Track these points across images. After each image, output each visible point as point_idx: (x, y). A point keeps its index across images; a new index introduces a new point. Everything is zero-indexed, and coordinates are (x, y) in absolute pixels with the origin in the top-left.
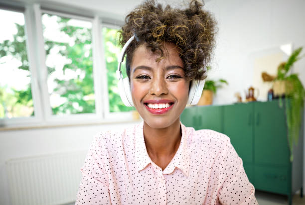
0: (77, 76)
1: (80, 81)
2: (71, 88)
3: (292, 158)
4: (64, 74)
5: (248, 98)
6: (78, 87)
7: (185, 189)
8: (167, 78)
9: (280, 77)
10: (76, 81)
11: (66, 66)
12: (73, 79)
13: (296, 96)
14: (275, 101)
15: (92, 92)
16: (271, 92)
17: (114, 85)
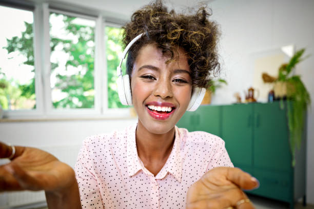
0: (78, 72)
1: (81, 77)
2: (71, 83)
3: (294, 163)
4: (66, 70)
5: (247, 98)
6: (79, 83)
7: (178, 194)
8: (173, 81)
9: (281, 78)
10: (77, 77)
11: (69, 63)
12: (74, 75)
13: (298, 98)
14: (276, 103)
15: (93, 88)
16: (272, 93)
17: (113, 82)
